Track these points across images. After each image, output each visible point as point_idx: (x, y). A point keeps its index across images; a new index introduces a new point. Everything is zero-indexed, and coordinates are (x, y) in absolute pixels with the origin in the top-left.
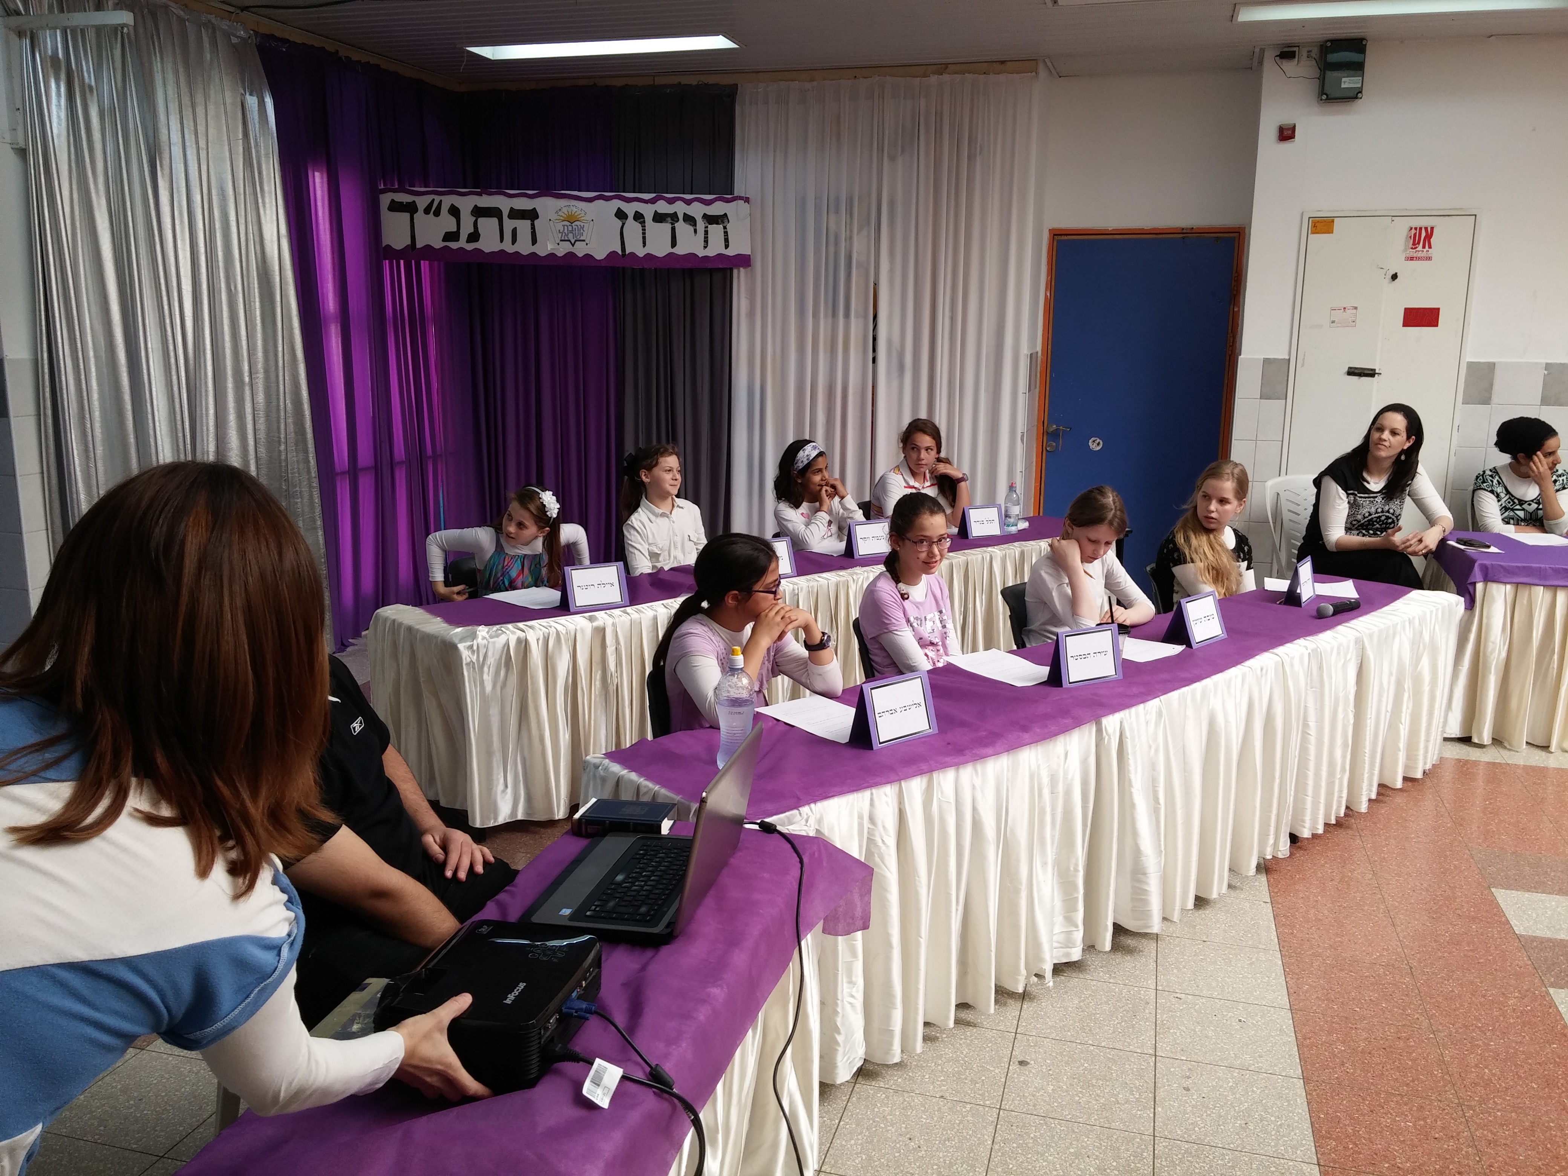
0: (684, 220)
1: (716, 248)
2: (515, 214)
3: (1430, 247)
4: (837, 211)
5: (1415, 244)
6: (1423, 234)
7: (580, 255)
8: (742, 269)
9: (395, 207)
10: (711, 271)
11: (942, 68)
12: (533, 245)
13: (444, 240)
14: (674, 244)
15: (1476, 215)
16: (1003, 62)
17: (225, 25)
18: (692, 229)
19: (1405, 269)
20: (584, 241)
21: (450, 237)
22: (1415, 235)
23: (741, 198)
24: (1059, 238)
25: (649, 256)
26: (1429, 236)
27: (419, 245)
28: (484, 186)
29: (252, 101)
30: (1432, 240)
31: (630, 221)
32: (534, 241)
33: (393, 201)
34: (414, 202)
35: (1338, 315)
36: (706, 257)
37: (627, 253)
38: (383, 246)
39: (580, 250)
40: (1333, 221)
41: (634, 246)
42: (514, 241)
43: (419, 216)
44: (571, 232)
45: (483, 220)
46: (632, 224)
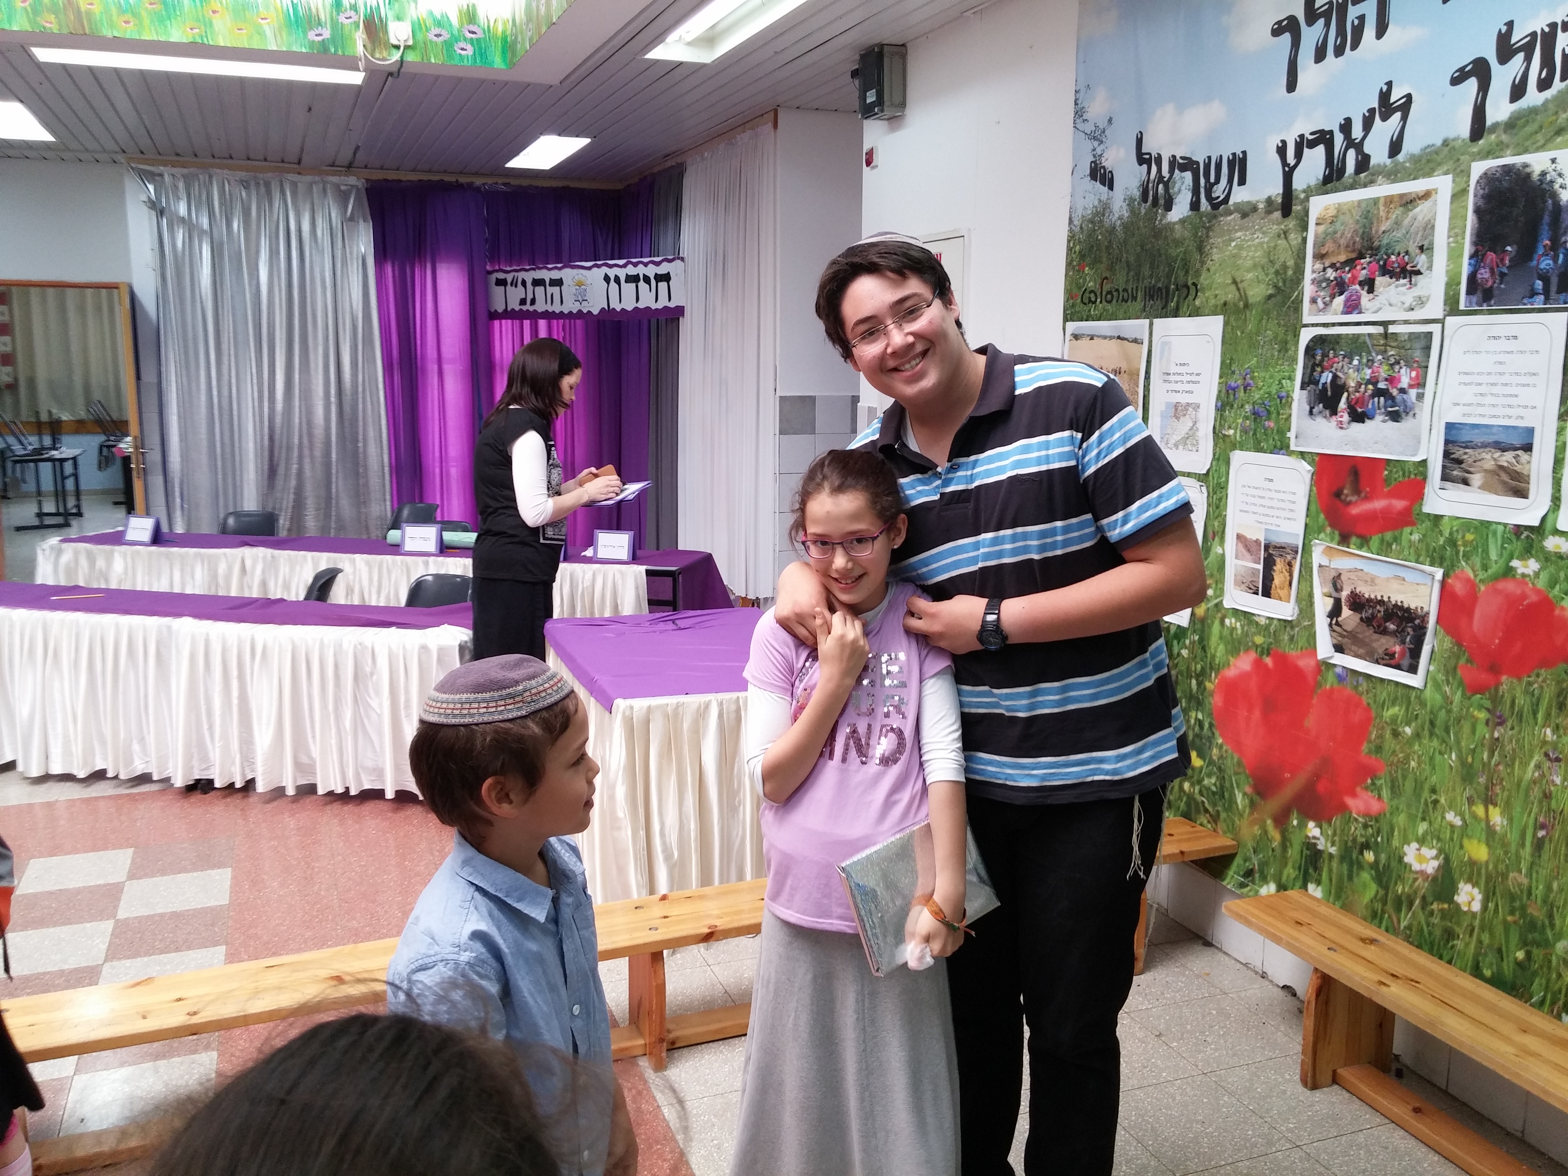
0: (644, 280)
1: (663, 302)
2: (552, 283)
7: (585, 311)
8: (683, 317)
12: (560, 305)
13: (520, 304)
14: (637, 300)
15: (964, 236)
17: (336, 179)
18: (648, 286)
20: (587, 300)
21: (523, 301)
23: (683, 258)
25: (623, 310)
27: (509, 309)
32: (561, 302)
33: (494, 278)
34: (506, 278)
36: (656, 310)
37: (611, 309)
38: (492, 311)
39: (585, 307)
42: (551, 302)
43: (509, 287)
44: (579, 294)
45: (537, 288)
46: (613, 285)
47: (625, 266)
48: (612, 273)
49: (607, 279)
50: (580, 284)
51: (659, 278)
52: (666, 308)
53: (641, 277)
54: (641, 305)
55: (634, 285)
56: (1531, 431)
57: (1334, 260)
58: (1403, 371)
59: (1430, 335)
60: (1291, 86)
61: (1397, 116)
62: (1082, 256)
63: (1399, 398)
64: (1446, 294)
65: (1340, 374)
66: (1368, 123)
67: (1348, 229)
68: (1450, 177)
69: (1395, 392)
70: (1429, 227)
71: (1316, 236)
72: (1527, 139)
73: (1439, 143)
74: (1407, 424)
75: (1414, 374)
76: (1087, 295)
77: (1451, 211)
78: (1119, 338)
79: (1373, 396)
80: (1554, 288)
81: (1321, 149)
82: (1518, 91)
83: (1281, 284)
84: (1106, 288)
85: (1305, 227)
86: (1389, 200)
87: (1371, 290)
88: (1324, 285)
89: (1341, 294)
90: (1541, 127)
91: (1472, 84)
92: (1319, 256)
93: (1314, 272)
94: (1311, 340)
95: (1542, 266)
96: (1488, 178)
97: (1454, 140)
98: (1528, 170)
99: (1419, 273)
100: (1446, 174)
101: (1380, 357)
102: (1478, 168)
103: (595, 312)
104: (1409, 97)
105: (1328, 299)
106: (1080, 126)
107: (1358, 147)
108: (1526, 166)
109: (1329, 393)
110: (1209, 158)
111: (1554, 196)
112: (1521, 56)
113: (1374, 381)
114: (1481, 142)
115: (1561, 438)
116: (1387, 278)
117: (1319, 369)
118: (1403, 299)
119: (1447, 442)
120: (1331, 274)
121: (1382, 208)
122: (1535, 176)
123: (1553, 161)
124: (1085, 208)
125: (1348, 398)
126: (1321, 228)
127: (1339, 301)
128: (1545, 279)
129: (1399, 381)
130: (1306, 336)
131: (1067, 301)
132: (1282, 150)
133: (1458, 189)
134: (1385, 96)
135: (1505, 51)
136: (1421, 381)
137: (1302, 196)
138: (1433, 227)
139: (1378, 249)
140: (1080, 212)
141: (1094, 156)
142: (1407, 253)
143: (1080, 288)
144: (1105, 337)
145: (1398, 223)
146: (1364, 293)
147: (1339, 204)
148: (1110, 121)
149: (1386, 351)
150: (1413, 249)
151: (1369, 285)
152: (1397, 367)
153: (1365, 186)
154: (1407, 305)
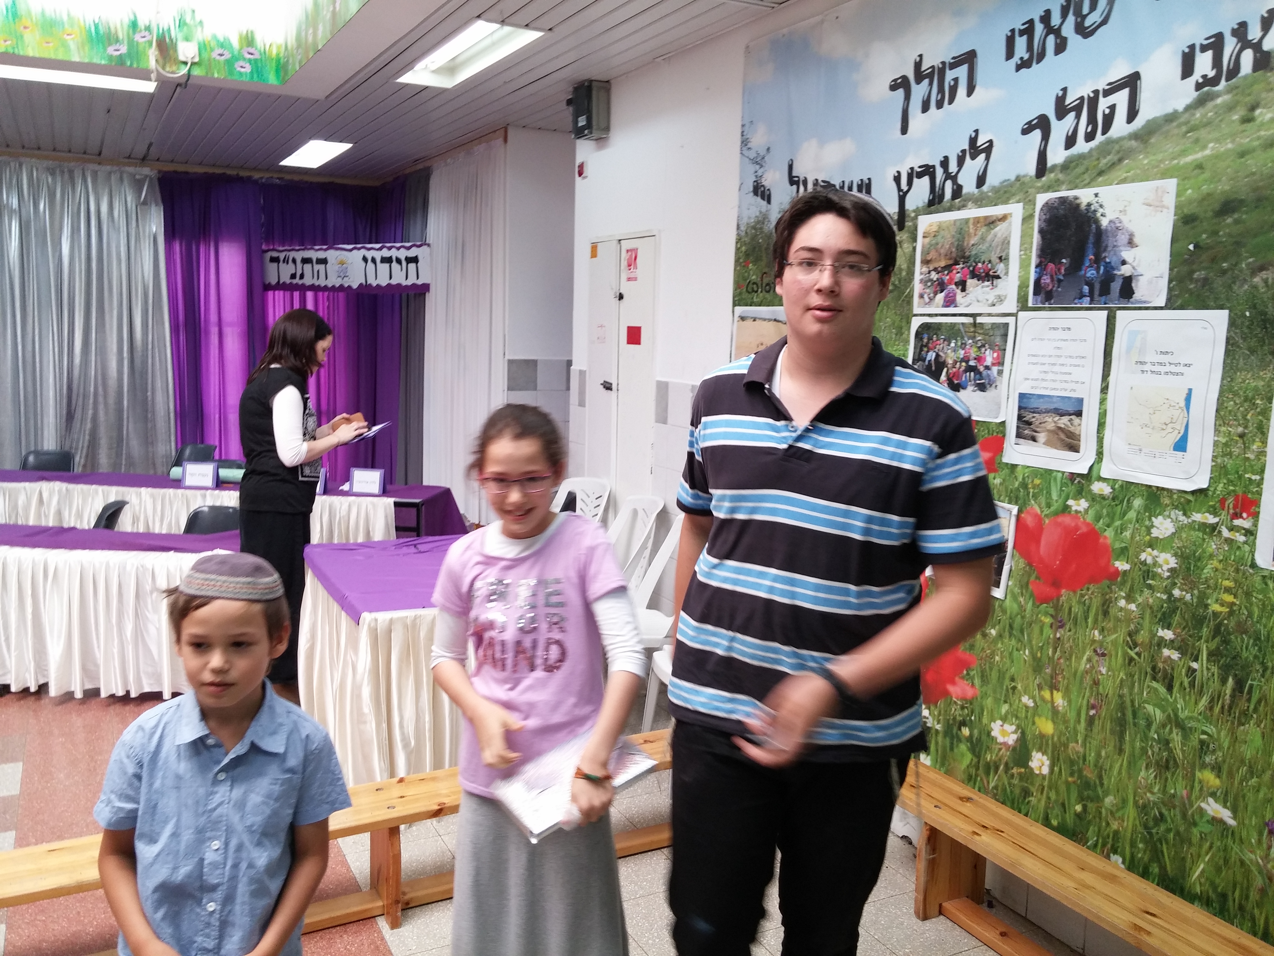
0: (396, 261)
1: (410, 280)
2: (318, 261)
6: (633, 256)
7: (345, 285)
8: (429, 292)
12: (325, 280)
13: (290, 278)
14: (391, 278)
15: (655, 236)
17: (134, 170)
18: (400, 266)
20: (348, 276)
21: (293, 276)
22: (629, 256)
23: (428, 244)
25: (378, 286)
26: (636, 257)
27: (281, 281)
30: (637, 261)
32: (326, 277)
33: (268, 256)
34: (279, 256)
35: (600, 332)
36: (406, 286)
37: (368, 284)
38: (267, 283)
39: (347, 282)
42: (317, 278)
43: (281, 264)
44: (341, 271)
45: (305, 266)
46: (370, 265)
47: (380, 249)
48: (369, 255)
49: (365, 259)
50: (342, 263)
51: (409, 260)
52: (414, 285)
53: (394, 258)
54: (394, 282)
55: (387, 265)
56: (1080, 401)
57: (936, 265)
58: (988, 352)
59: (1006, 325)
60: (904, 130)
61: (983, 156)
62: (747, 255)
63: (985, 373)
64: (1019, 294)
65: (941, 354)
66: (961, 161)
67: (947, 242)
68: (1021, 205)
69: (981, 368)
70: (1006, 243)
71: (923, 247)
72: (1077, 178)
73: (1013, 178)
74: (990, 393)
75: (995, 355)
76: (751, 285)
77: (1022, 231)
78: (775, 320)
79: (966, 371)
80: (1097, 292)
81: (926, 180)
82: (1070, 141)
83: (897, 283)
84: (766, 280)
85: (914, 239)
86: (977, 220)
87: (963, 290)
88: (929, 284)
89: (942, 292)
90: (1087, 170)
91: (1037, 134)
92: (925, 262)
93: (921, 274)
94: (920, 327)
95: (1088, 275)
96: (1049, 207)
97: (1024, 176)
98: (1078, 201)
99: (998, 277)
100: (1018, 202)
101: (970, 341)
102: (1042, 199)
103: (355, 286)
104: (991, 142)
105: (932, 295)
106: (746, 152)
107: (954, 179)
108: (1076, 198)
109: (933, 368)
110: (843, 182)
111: (1097, 222)
112: (1072, 115)
113: (966, 360)
114: (1044, 179)
115: (1103, 407)
116: (975, 281)
117: (925, 349)
118: (987, 297)
119: (1020, 408)
120: (934, 276)
121: (971, 226)
122: (1083, 206)
123: (1096, 195)
124: (749, 218)
125: (947, 372)
126: (927, 240)
127: (940, 297)
128: (1090, 284)
129: (985, 360)
130: (916, 323)
131: (735, 290)
132: (897, 179)
133: (1027, 214)
134: (973, 141)
135: (1061, 110)
136: (1000, 360)
137: (913, 215)
138: (1009, 243)
139: (969, 257)
140: (745, 220)
141: (756, 176)
142: (990, 262)
143: (746, 280)
144: (765, 320)
145: (983, 239)
146: (958, 291)
147: (940, 222)
148: (768, 149)
149: (975, 337)
150: (995, 259)
151: (962, 285)
152: (983, 349)
153: (959, 209)
154: (990, 302)
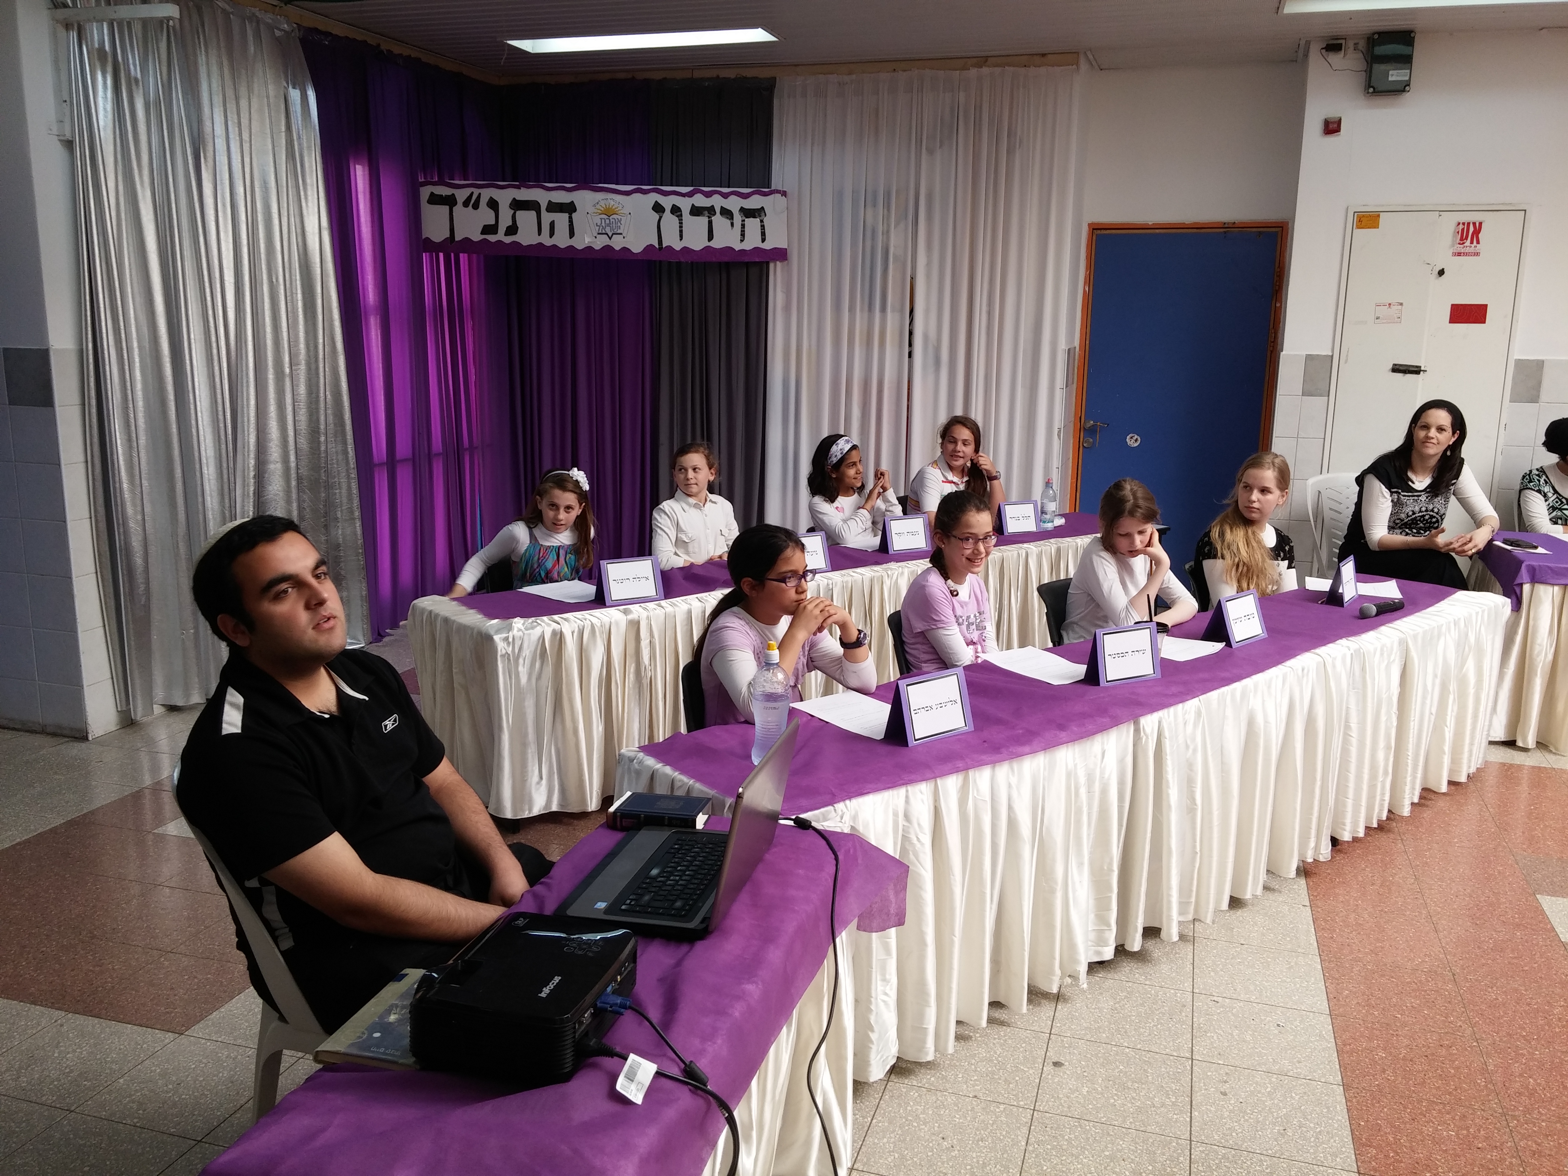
0: (721, 214)
1: (752, 241)
2: (554, 207)
3: (1478, 242)
4: (875, 205)
5: (1463, 239)
6: (1472, 229)
7: (617, 248)
8: (778, 263)
9: (435, 199)
10: (747, 265)
11: (983, 61)
12: (570, 238)
13: (482, 233)
14: (711, 237)
15: (1525, 211)
16: (1044, 55)
17: (268, 18)
18: (729, 222)
19: (1452, 264)
20: (621, 234)
21: (490, 229)
22: (1463, 230)
23: (778, 192)
24: (1099, 232)
25: (685, 250)
26: (1477, 232)
27: (458, 237)
28: (523, 179)
29: (295, 95)
30: (1480, 235)
31: (667, 214)
32: (572, 234)
33: (432, 193)
34: (453, 194)
35: (1383, 311)
36: (743, 251)
37: (664, 246)
38: (424, 237)
39: (617, 243)
40: (1379, 216)
41: (671, 240)
42: (552, 234)
43: (458, 209)
44: (609, 225)
45: (520, 214)
46: (669, 217)
47: (690, 195)
48: (667, 202)
49: (658, 208)
51: (748, 213)
52: (756, 249)
53: (718, 210)
54: (717, 244)
103: (636, 250)
